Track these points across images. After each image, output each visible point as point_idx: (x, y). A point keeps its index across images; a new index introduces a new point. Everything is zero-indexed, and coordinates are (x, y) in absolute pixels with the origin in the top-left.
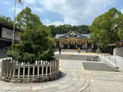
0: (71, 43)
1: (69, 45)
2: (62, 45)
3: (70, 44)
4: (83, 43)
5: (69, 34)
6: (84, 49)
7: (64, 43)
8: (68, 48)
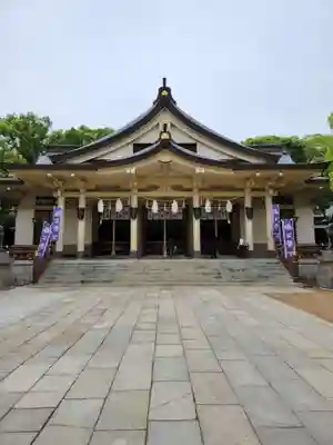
0: (155, 208)
1: (134, 225)
2: (82, 225)
3: (143, 210)
4: (248, 204)
5: (134, 137)
6: (261, 251)
7: (93, 205)
8: (124, 251)
